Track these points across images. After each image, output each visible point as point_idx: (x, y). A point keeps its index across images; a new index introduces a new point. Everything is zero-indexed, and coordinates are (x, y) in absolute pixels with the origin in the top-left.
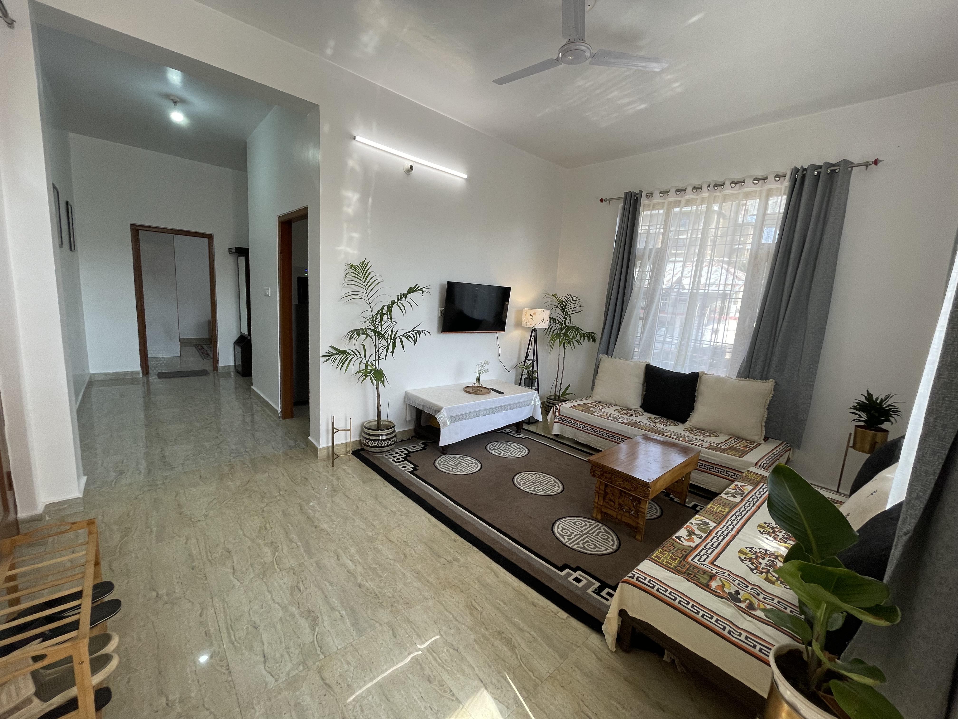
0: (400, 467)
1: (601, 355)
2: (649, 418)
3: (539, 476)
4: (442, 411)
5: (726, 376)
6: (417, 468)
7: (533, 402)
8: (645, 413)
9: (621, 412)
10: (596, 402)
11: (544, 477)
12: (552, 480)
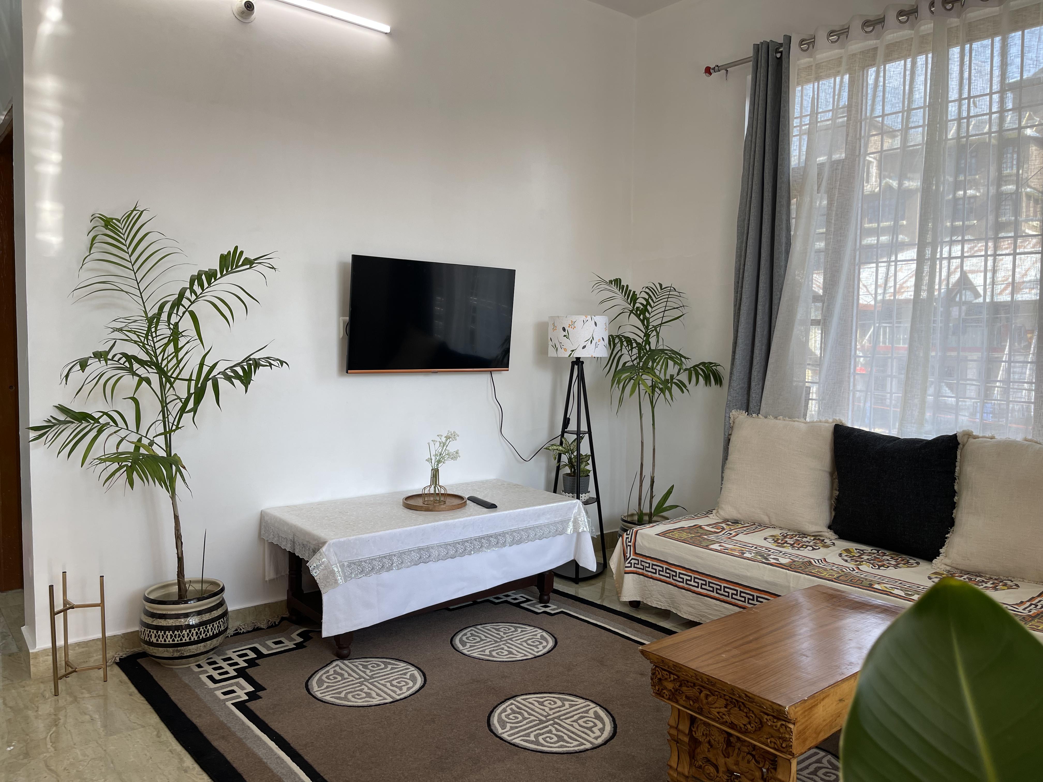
0: (219, 693)
1: (734, 413)
2: (847, 550)
3: (559, 703)
4: (324, 549)
5: (1026, 440)
6: (260, 693)
7: (571, 524)
8: (836, 542)
9: (779, 541)
10: (726, 521)
11: (571, 706)
12: (591, 713)
